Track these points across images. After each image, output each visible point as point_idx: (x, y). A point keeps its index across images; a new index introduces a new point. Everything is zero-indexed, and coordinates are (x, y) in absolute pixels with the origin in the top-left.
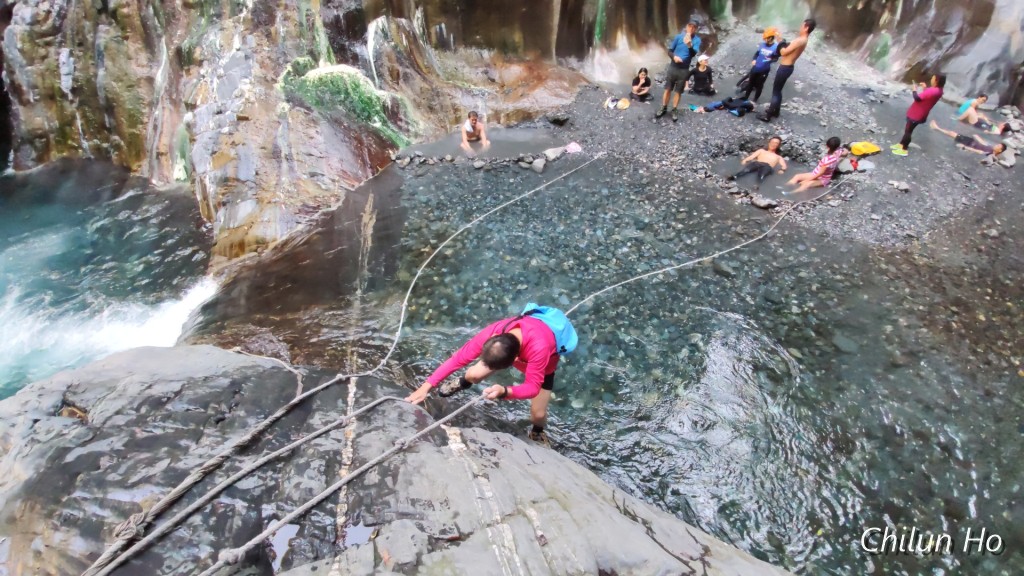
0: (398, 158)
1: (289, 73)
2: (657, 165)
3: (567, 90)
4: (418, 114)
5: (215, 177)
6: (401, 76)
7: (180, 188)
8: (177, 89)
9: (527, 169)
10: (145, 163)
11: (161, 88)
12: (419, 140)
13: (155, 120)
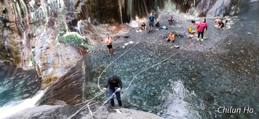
0: (89, 51)
1: (59, 36)
2: (151, 43)
3: (127, 30)
4: (92, 41)
5: (41, 64)
6: (87, 32)
7: (31, 68)
8: (29, 44)
9: (121, 49)
10: (21, 64)
11: (24, 44)
12: (93, 47)
13: (23, 52)
